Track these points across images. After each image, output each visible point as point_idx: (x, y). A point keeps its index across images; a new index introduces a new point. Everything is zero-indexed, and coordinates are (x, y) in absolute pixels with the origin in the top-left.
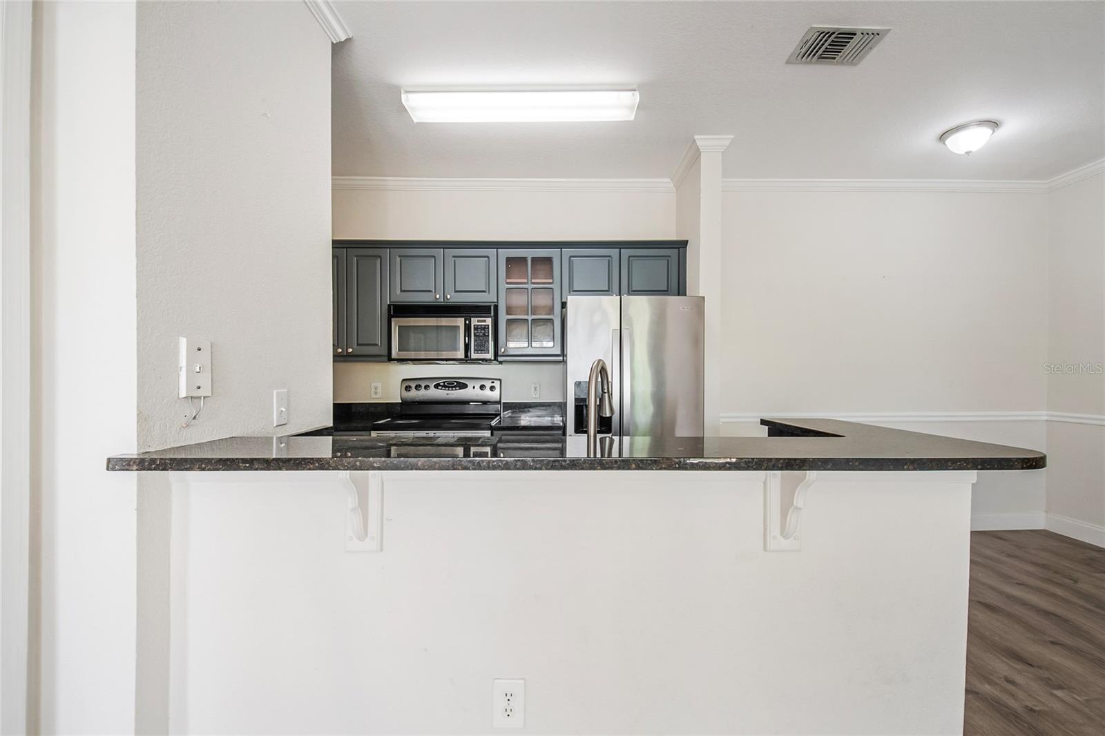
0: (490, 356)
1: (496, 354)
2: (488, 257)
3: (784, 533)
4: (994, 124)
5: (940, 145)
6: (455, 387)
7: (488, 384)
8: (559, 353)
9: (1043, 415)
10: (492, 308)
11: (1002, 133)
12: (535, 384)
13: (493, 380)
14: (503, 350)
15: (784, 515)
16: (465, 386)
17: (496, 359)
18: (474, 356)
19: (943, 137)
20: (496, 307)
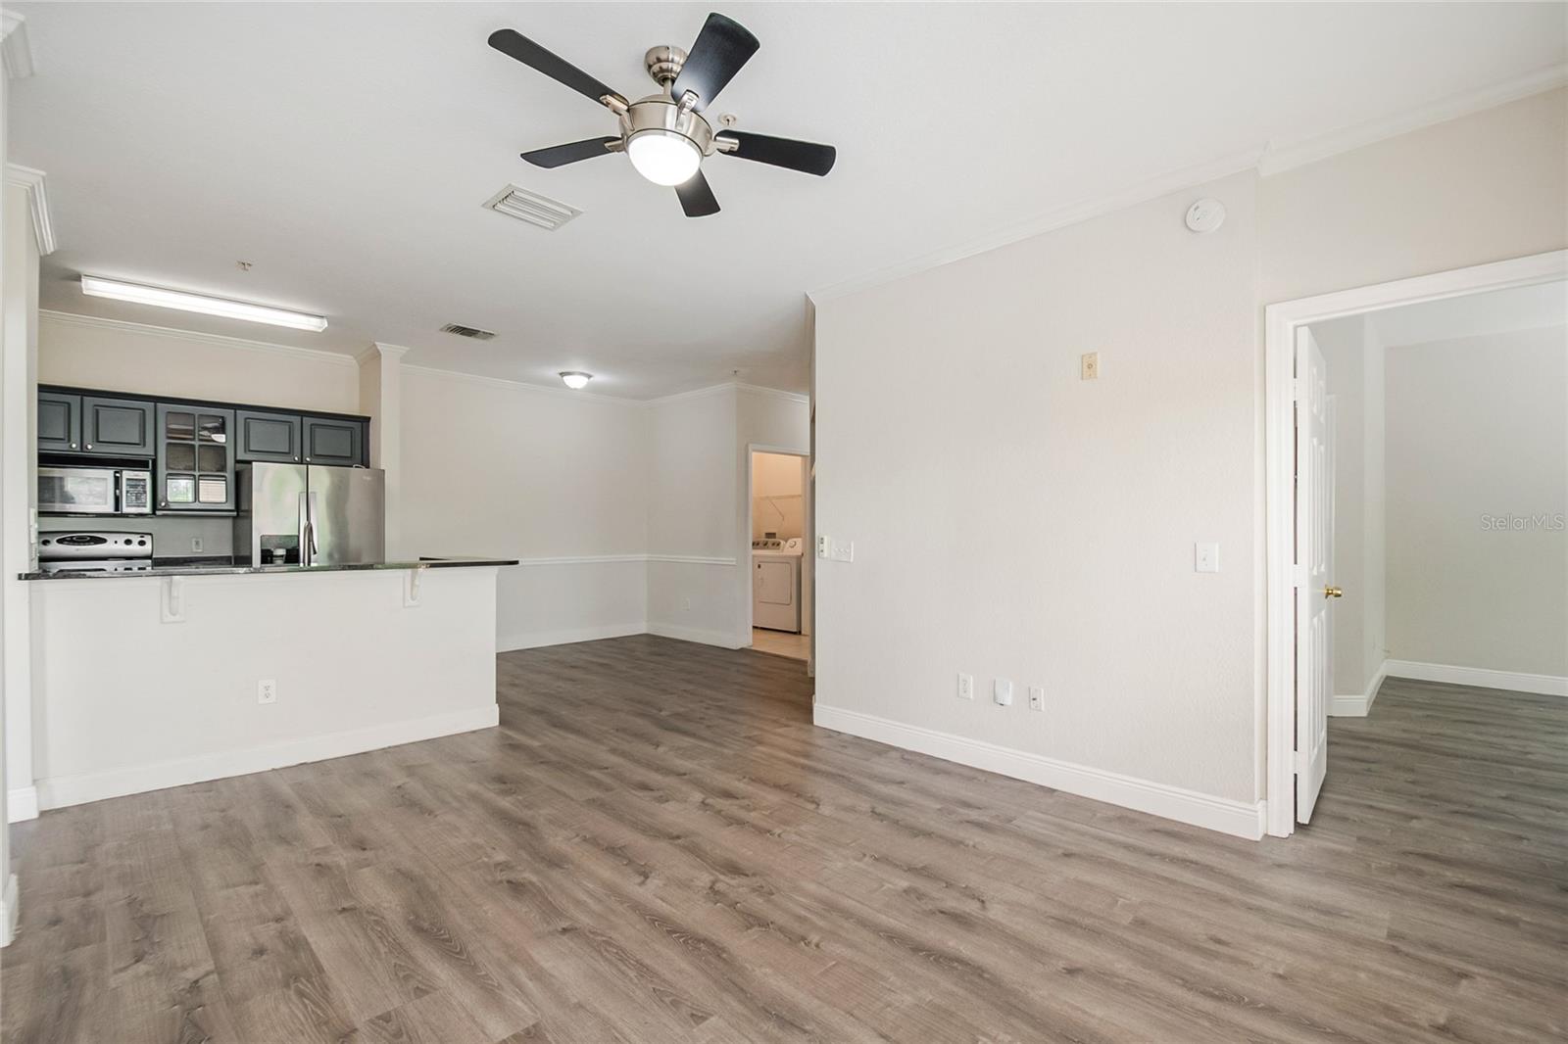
0: (147, 510)
1: (155, 507)
2: (144, 410)
3: (413, 599)
4: (589, 376)
5: (560, 377)
6: (88, 541)
7: (136, 539)
8: (233, 508)
9: (644, 557)
10: (150, 462)
11: (592, 379)
12: (197, 538)
13: (142, 534)
14: (163, 504)
15: (412, 589)
16: (104, 541)
17: (154, 513)
18: (126, 510)
19: (562, 374)
20: (155, 462)
